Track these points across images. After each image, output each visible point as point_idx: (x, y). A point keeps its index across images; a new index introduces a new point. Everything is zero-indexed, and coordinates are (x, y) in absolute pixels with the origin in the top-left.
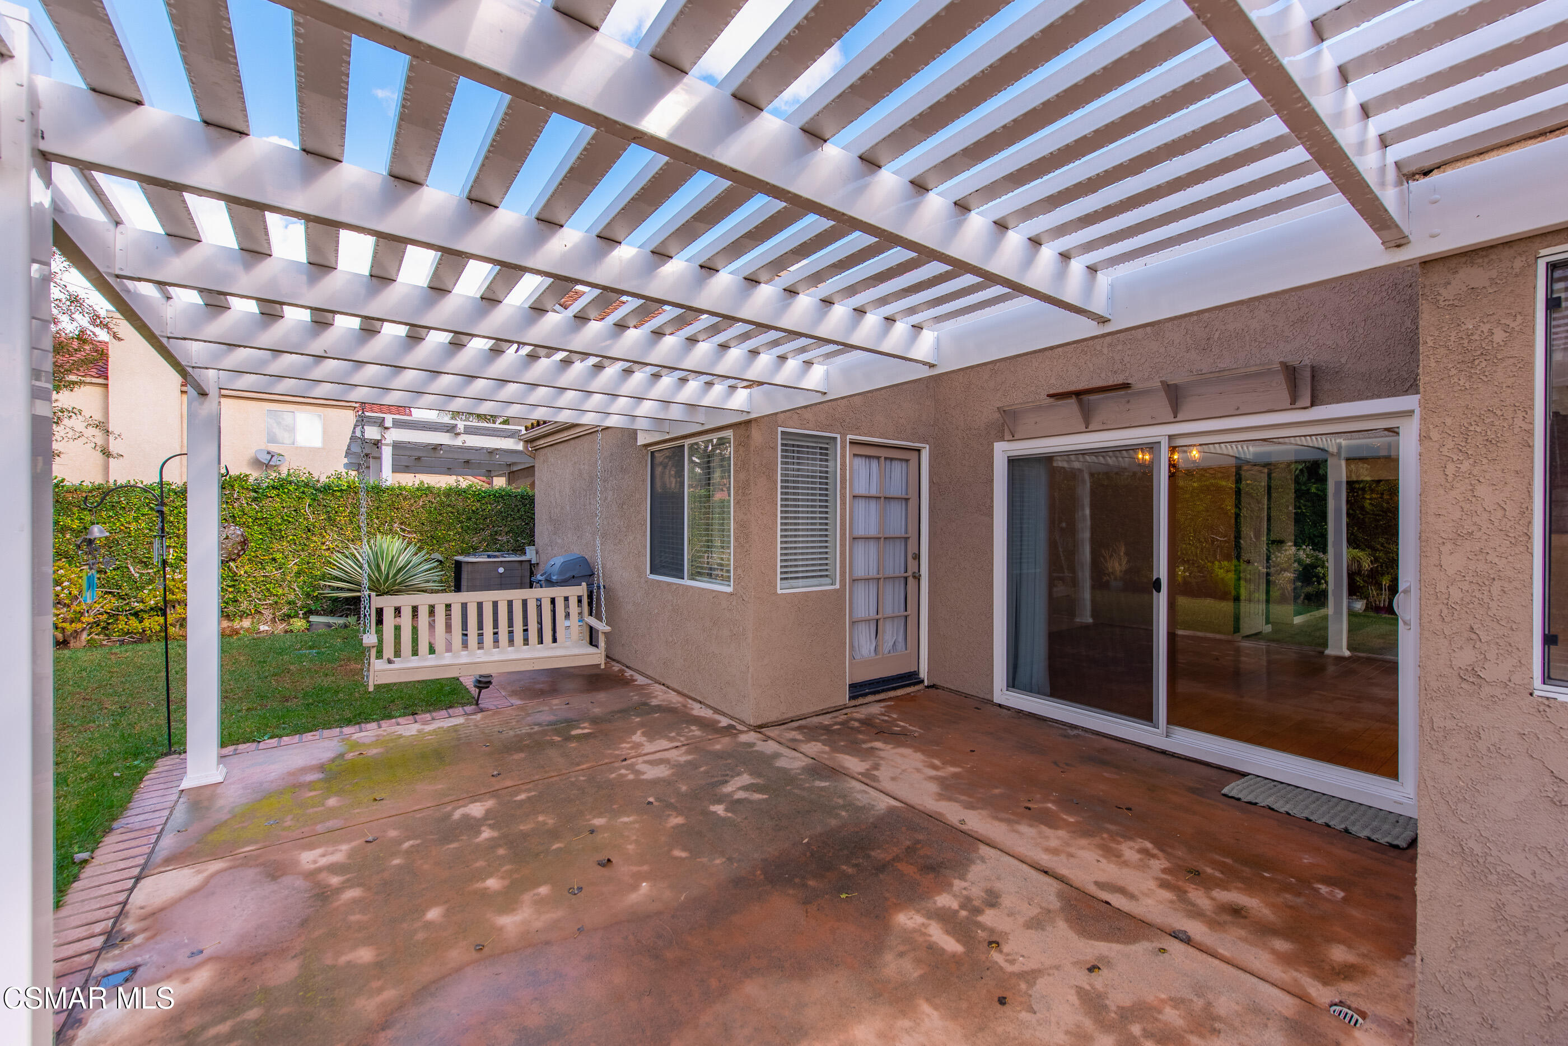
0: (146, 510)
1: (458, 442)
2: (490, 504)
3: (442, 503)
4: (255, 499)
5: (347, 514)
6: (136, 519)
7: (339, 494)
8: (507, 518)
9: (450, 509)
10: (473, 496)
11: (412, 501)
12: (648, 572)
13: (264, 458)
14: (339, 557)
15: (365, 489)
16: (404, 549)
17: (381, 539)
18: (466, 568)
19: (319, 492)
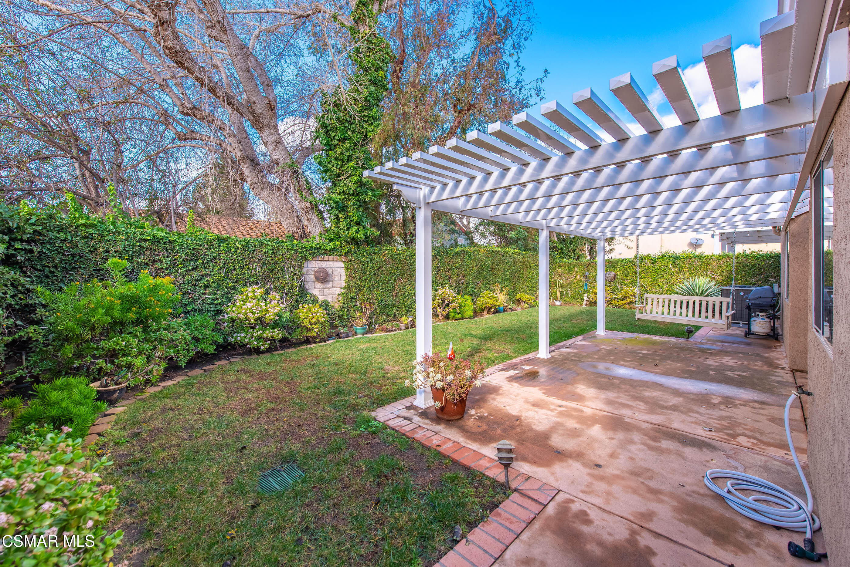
2: (764, 261)
4: (652, 263)
5: (686, 267)
7: (683, 259)
9: (738, 264)
10: (753, 257)
11: (717, 261)
13: (695, 242)
14: (681, 285)
15: (694, 257)
16: (709, 283)
17: (701, 278)
18: (724, 292)
19: (675, 259)
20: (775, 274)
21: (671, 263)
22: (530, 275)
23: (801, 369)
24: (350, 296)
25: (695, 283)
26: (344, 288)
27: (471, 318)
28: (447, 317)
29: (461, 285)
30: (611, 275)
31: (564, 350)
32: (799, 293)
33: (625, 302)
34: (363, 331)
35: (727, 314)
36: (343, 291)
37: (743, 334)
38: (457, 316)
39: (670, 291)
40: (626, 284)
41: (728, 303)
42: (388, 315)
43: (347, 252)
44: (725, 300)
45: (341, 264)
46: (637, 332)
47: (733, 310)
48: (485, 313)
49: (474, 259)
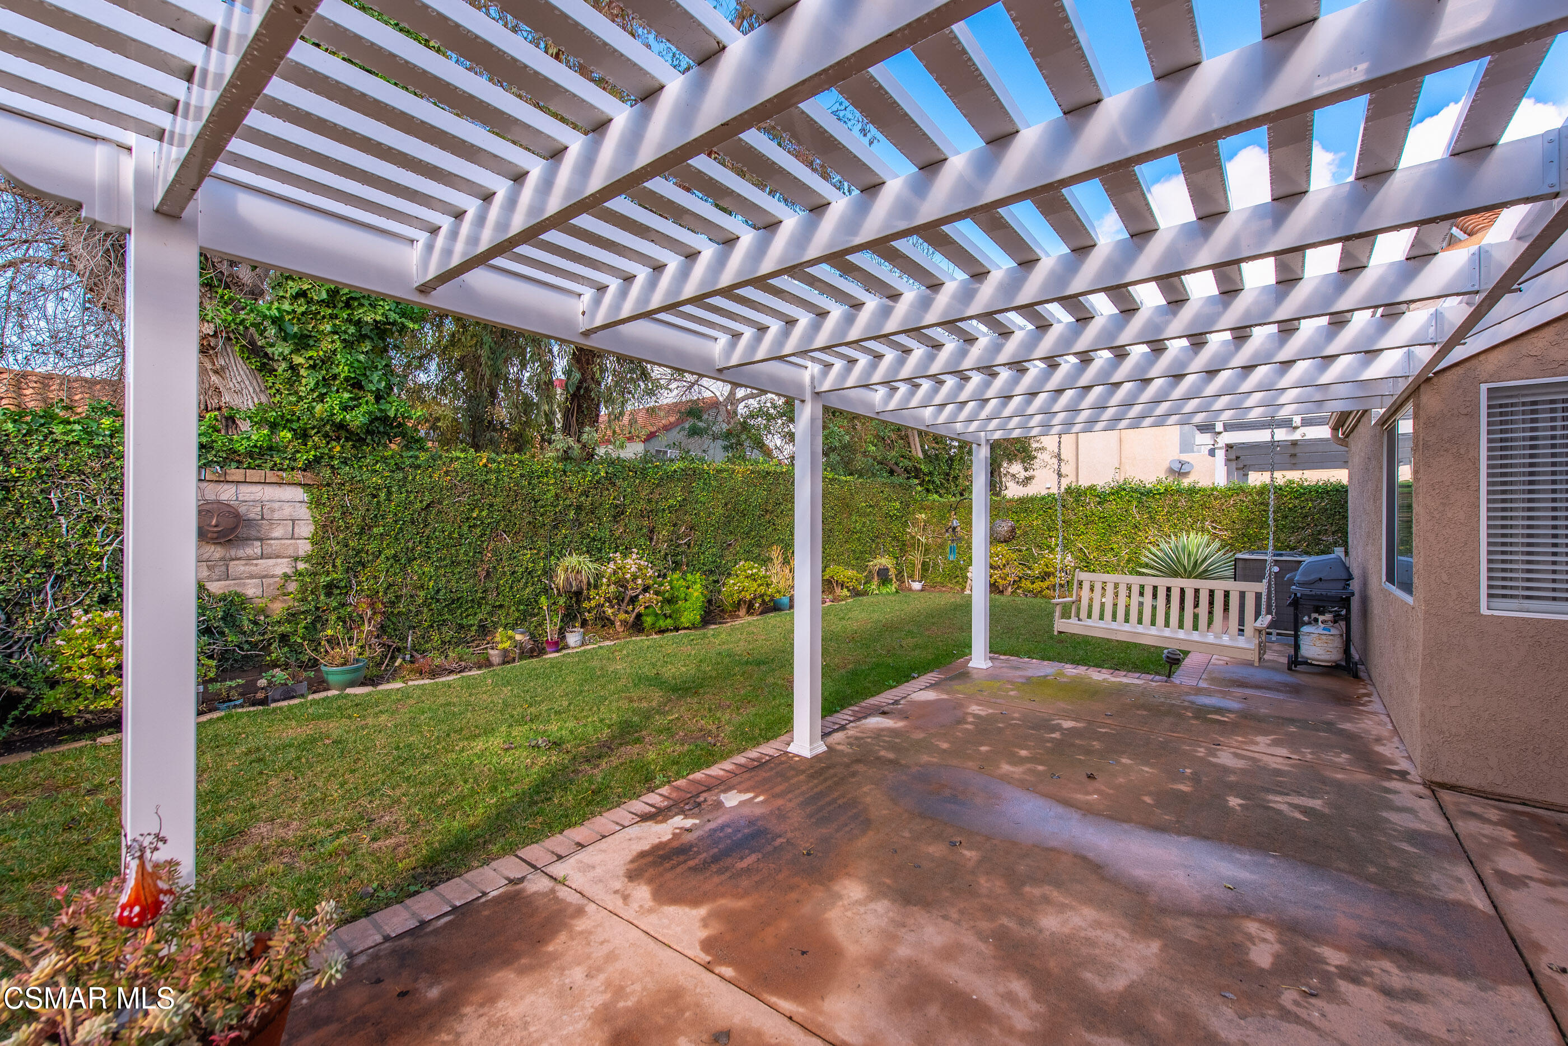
0: (1041, 512)
1: (1297, 436)
2: (1311, 500)
3: (1254, 502)
4: (1099, 503)
5: (1164, 513)
6: (1037, 518)
7: (1158, 497)
8: (1334, 515)
9: (1262, 507)
10: (1291, 492)
11: (1223, 500)
12: (1384, 578)
13: (1176, 467)
14: (1154, 550)
15: (1179, 492)
16: (1208, 545)
17: (1192, 535)
18: (1240, 565)
19: (1143, 495)
20: (1333, 529)
21: (1135, 503)
22: (858, 526)
23: (1453, 781)
24: (324, 580)
25: (1180, 545)
26: (307, 559)
27: (694, 627)
28: (637, 626)
29: (684, 548)
30: (1004, 527)
31: (875, 722)
32: (1445, 577)
33: (1047, 583)
34: (348, 677)
35: (1258, 624)
36: (301, 566)
37: (1285, 660)
38: (662, 623)
39: (1135, 566)
40: (1049, 547)
41: (1258, 596)
42: (461, 627)
43: (317, 460)
44: (1252, 588)
45: (299, 494)
46: (1059, 658)
47: (1269, 612)
48: (742, 612)
49: (719, 489)
